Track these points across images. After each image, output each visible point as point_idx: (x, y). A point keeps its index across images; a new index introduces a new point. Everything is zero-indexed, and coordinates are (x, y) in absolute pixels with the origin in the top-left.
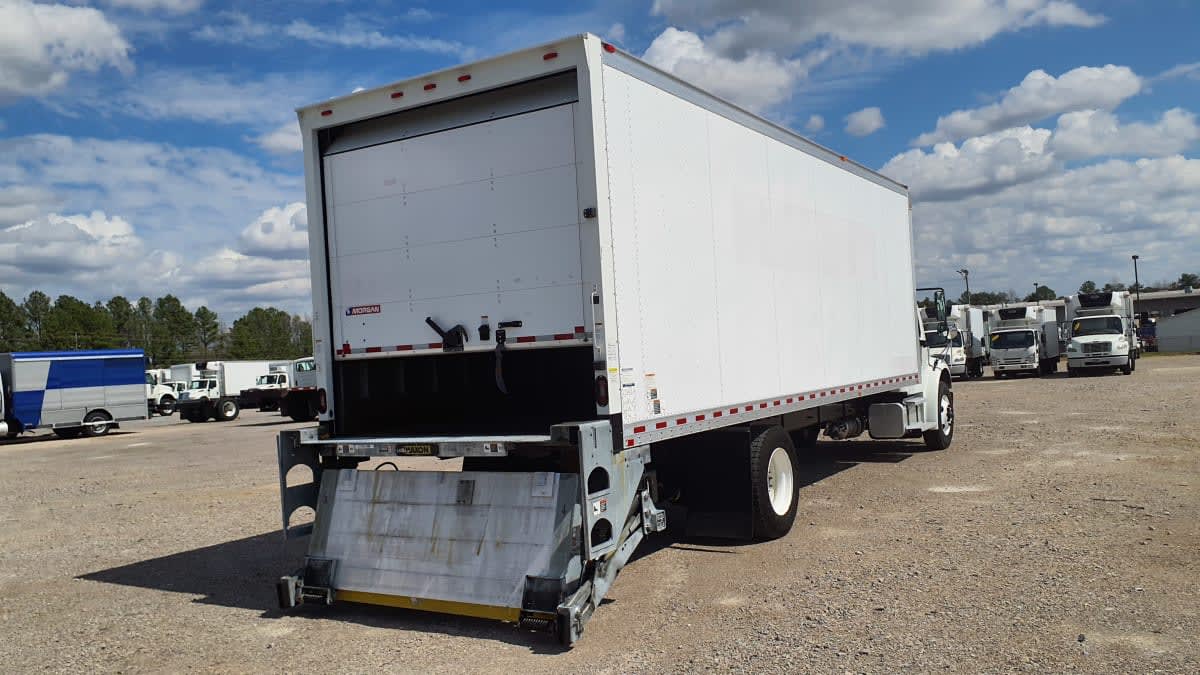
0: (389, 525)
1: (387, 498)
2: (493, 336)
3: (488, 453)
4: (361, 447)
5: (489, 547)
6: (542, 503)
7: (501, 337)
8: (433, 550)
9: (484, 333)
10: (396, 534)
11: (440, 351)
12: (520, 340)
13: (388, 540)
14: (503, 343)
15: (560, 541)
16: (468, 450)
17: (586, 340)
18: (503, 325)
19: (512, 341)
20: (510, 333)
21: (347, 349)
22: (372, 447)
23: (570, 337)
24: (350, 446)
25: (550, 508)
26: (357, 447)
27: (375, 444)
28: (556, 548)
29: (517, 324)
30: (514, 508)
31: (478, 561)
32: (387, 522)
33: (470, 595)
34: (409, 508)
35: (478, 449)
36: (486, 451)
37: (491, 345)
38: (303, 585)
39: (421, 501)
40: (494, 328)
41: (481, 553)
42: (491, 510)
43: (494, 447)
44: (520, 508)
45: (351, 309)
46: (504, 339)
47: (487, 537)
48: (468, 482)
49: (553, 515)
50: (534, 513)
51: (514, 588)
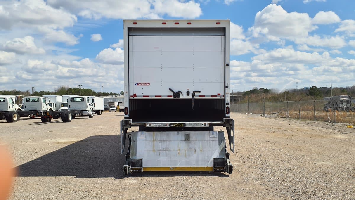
0: (161, 147)
1: (159, 140)
2: (191, 95)
3: (203, 126)
4: (156, 124)
5: (198, 151)
6: (213, 139)
7: (193, 95)
8: (179, 153)
9: (188, 93)
10: (164, 149)
11: (172, 98)
12: (200, 96)
13: (162, 152)
14: (194, 97)
15: (221, 149)
16: (196, 125)
17: (221, 97)
18: (194, 92)
19: (197, 96)
20: (196, 94)
21: (135, 95)
22: (161, 124)
23: (216, 96)
24: (152, 124)
25: (216, 140)
26: (155, 124)
27: (162, 124)
28: (220, 151)
29: (199, 92)
30: (204, 141)
31: (195, 155)
32: (160, 147)
33: (195, 165)
34: (168, 142)
35: (200, 125)
36: (202, 125)
37: (190, 97)
38: (131, 167)
39: (172, 140)
40: (191, 92)
41: (196, 153)
42: (197, 142)
43: (205, 124)
44: (207, 141)
45: (137, 84)
46: (194, 96)
47: (197, 149)
48: (188, 134)
49: (218, 142)
50: (211, 142)
51: (209, 162)
